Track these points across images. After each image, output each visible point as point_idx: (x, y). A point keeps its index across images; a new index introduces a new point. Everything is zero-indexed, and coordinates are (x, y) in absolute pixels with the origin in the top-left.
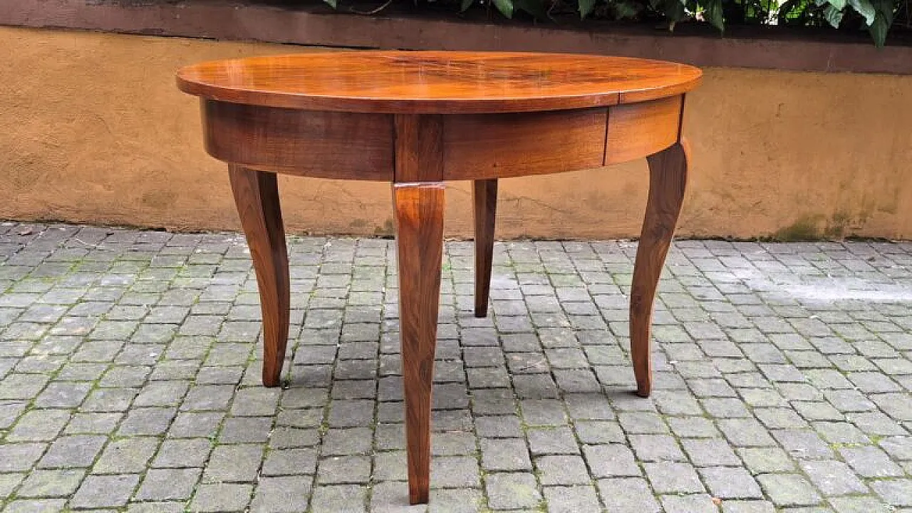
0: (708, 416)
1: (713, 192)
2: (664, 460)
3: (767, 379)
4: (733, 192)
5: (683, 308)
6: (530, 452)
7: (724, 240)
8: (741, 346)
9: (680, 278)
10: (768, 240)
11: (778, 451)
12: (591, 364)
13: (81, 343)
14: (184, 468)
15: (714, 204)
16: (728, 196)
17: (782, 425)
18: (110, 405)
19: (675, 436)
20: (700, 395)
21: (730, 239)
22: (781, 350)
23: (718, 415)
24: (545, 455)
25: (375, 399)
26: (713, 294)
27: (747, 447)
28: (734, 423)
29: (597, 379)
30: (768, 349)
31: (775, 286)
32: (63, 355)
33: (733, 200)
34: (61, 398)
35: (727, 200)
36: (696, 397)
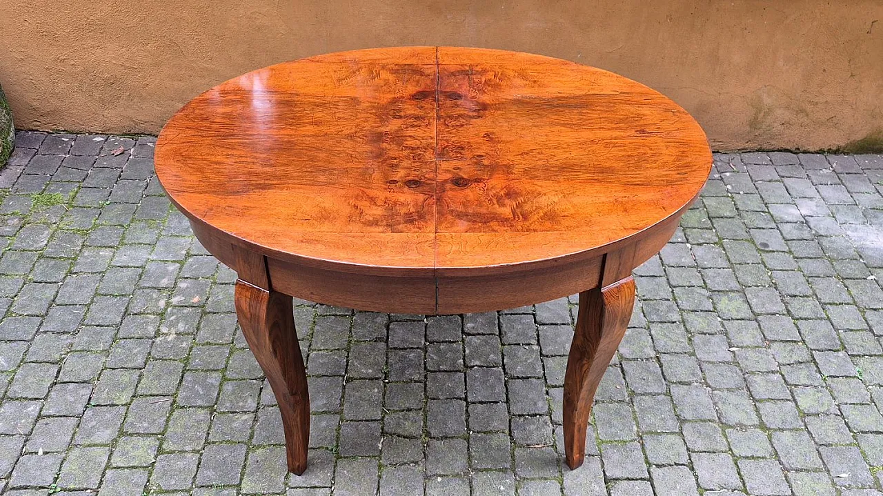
0: (763, 426)
1: (788, 108)
2: (723, 488)
3: (820, 373)
4: (809, 108)
5: (746, 263)
6: (605, 474)
7: (791, 152)
8: (799, 323)
9: (744, 214)
10: (836, 152)
11: (824, 476)
12: (657, 352)
13: (201, 317)
14: (316, 487)
15: (787, 118)
16: (802, 111)
17: (829, 440)
18: (241, 404)
19: (733, 455)
20: (757, 398)
21: (797, 151)
22: (837, 330)
23: (772, 427)
24: (617, 479)
25: (466, 399)
26: (776, 243)
27: (797, 471)
28: (786, 437)
29: (663, 373)
30: (824, 327)
31: (838, 226)
32: (188, 334)
33: (807, 115)
34: (197, 395)
35: (800, 116)
36: (754, 400)
